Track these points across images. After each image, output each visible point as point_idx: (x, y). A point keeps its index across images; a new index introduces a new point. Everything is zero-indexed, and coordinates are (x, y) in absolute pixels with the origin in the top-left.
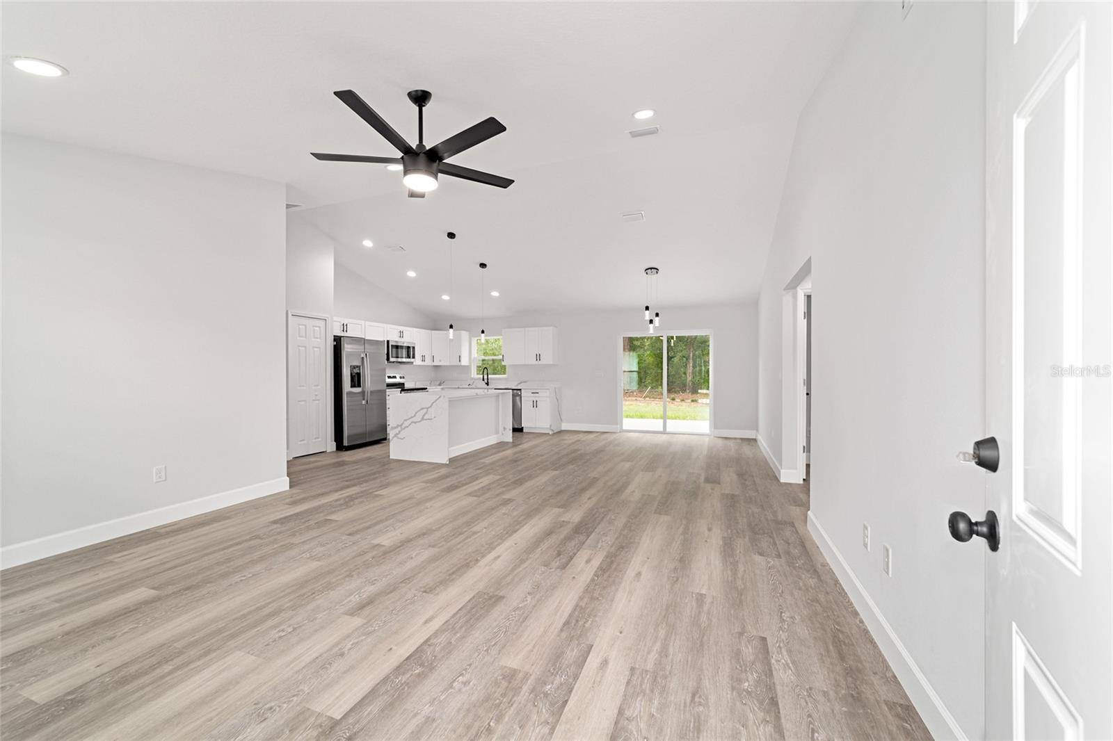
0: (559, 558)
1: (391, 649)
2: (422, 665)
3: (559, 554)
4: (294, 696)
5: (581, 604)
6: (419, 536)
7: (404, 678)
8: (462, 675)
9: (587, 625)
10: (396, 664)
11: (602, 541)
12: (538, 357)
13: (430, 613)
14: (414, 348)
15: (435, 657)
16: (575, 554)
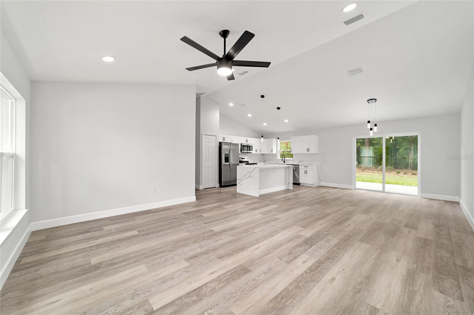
0: (288, 256)
1: (191, 283)
2: (198, 296)
3: (290, 254)
4: (147, 292)
5: (289, 288)
6: (230, 230)
7: (187, 300)
8: (211, 309)
9: (287, 303)
10: (188, 291)
11: (318, 252)
12: (308, 150)
13: (214, 269)
14: (252, 146)
15: (205, 293)
16: (299, 256)
